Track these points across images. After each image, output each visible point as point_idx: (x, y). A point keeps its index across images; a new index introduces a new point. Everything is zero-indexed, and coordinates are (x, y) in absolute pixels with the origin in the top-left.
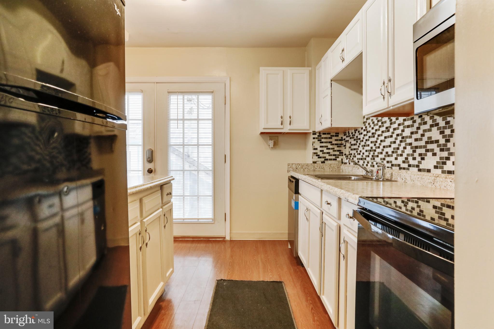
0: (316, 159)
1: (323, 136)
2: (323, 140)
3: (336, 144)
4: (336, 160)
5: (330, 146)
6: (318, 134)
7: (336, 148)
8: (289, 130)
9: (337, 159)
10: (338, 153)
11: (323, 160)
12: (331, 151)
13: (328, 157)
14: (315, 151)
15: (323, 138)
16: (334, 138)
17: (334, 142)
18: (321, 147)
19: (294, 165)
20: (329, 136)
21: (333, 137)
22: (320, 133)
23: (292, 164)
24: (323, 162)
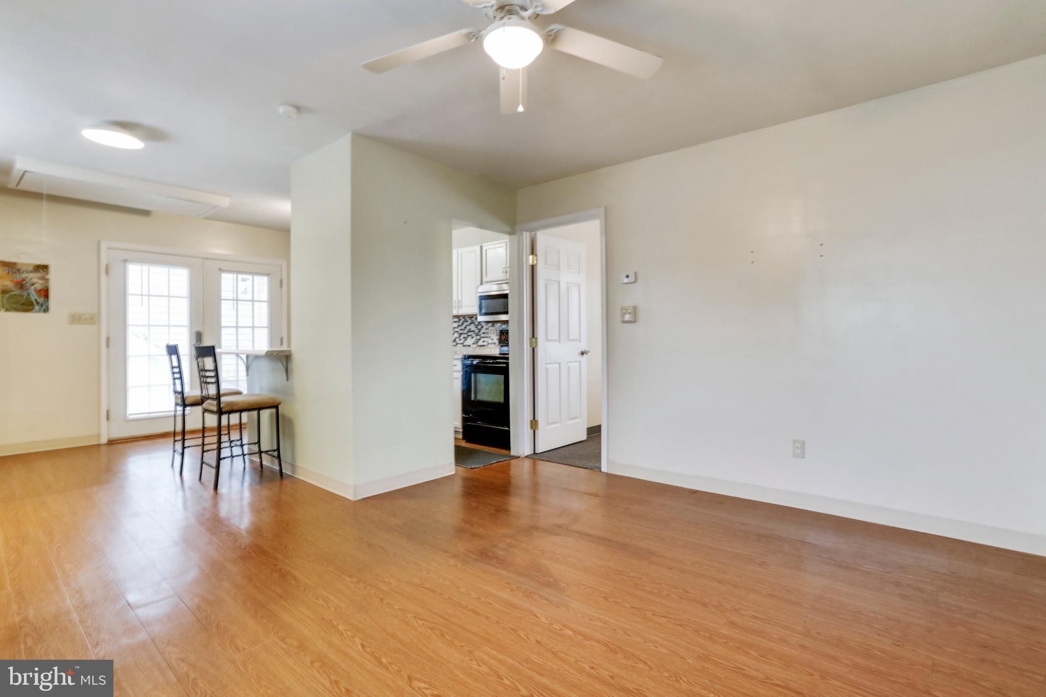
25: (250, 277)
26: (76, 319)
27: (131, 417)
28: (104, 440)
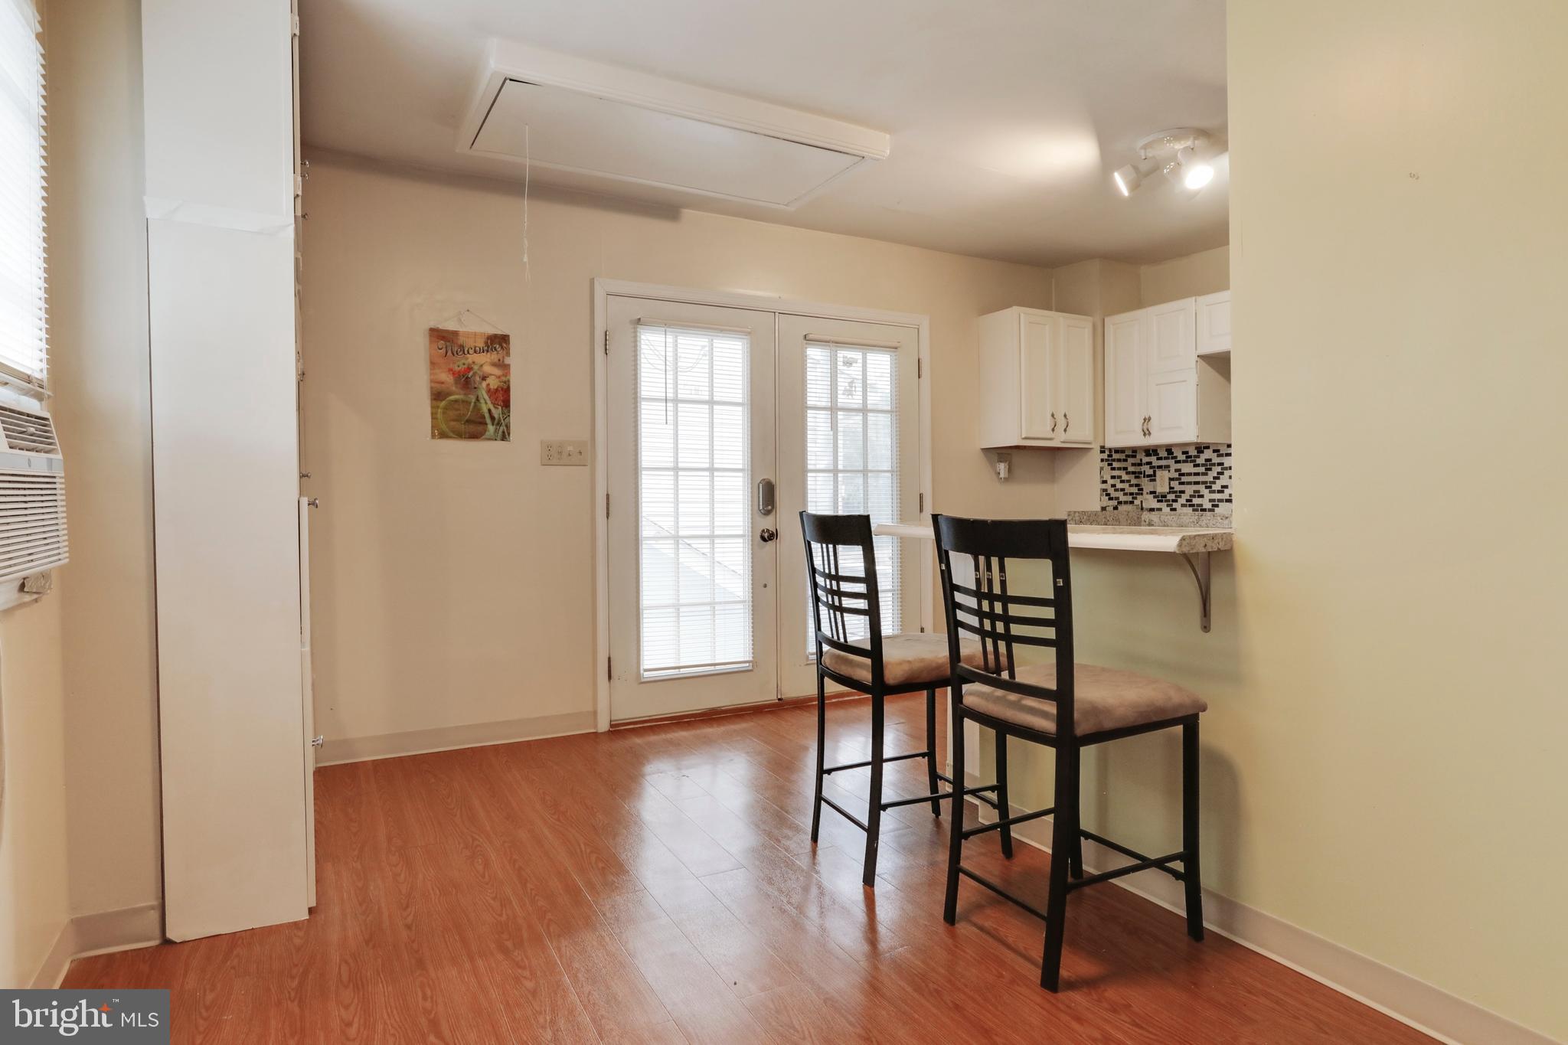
0: (1105, 502)
1: (1115, 456)
2: (1115, 465)
3: (1133, 473)
4: (1132, 503)
5: (1125, 477)
6: (1107, 453)
7: (1134, 481)
8: (1062, 442)
9: (1135, 501)
10: (1135, 490)
11: (1115, 503)
12: (1126, 486)
13: (1123, 498)
14: (1104, 486)
15: (1114, 460)
16: (1131, 460)
17: (1131, 469)
18: (1113, 477)
19: (1077, 514)
20: (1122, 456)
21: (1129, 459)
22: (1110, 450)
23: (1075, 512)
24: (1116, 508)
25: (856, 355)
26: (555, 454)
27: (646, 674)
28: (603, 726)
